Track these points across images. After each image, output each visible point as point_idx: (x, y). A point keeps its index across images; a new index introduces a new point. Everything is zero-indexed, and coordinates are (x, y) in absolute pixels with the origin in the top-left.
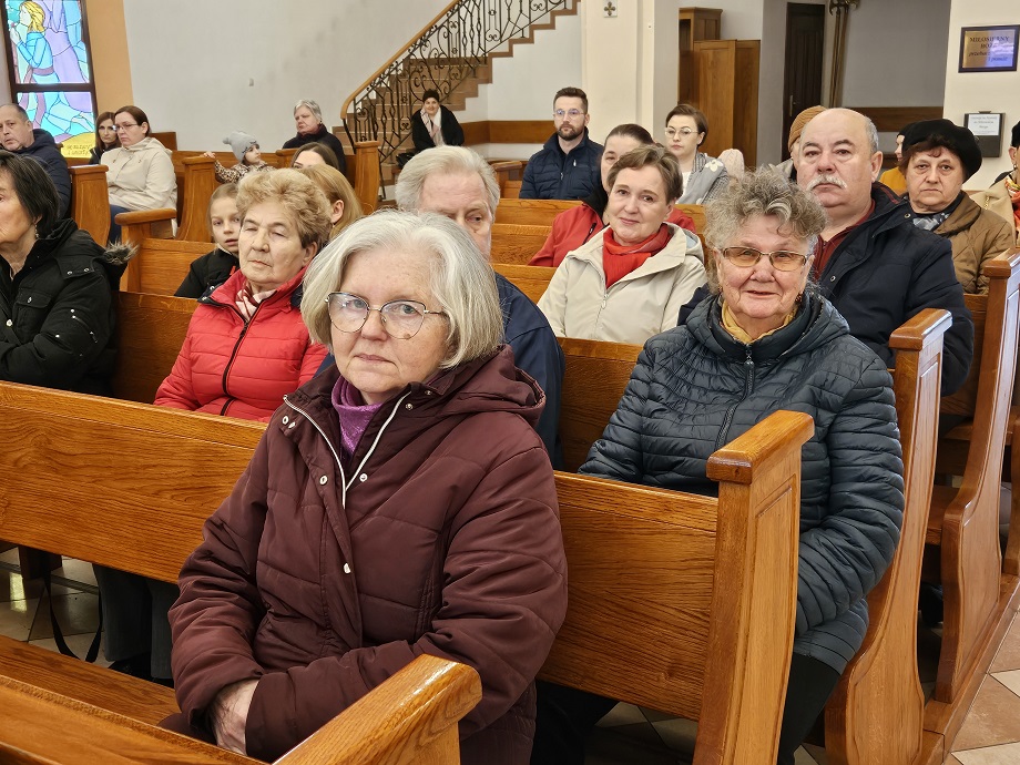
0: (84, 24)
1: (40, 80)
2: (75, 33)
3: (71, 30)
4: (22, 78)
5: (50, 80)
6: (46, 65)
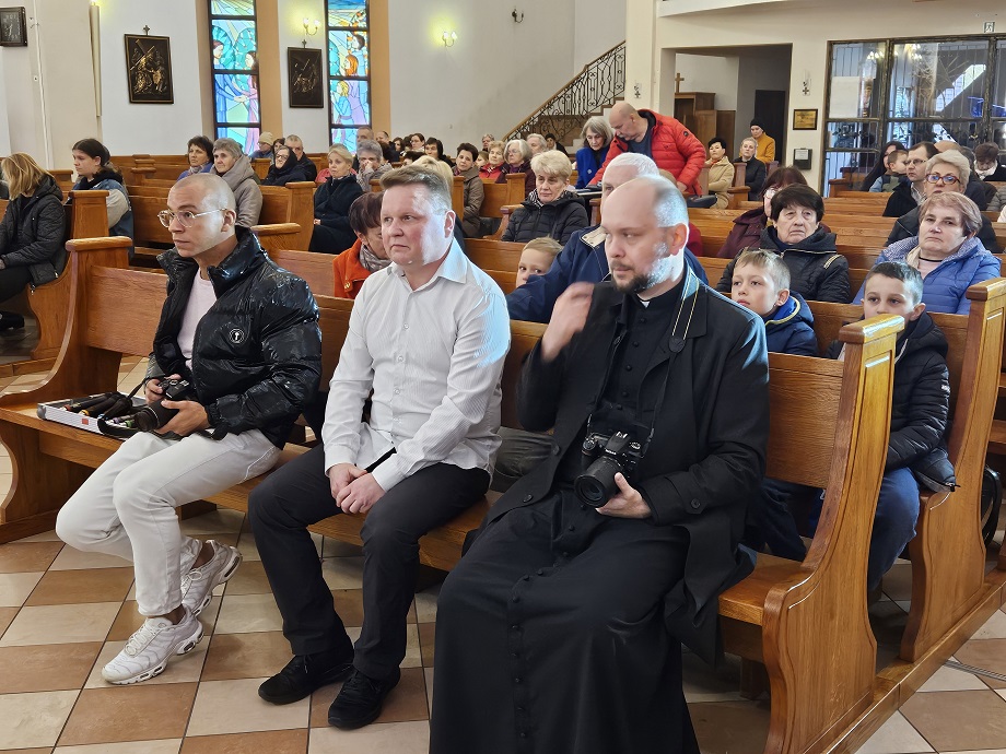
0: (369, 93)
1: (344, 122)
2: (364, 98)
3: (362, 96)
4: (335, 121)
5: (349, 122)
6: (348, 114)
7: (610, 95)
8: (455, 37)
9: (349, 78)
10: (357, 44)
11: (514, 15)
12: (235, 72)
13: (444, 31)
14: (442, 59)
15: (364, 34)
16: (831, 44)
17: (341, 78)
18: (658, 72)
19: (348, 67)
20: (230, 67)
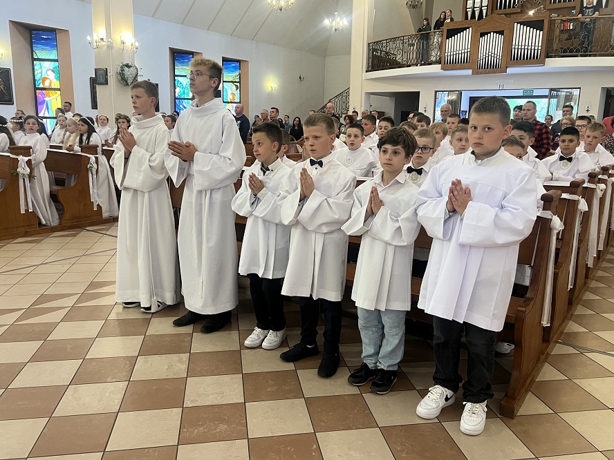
7: (340, 112)
8: (275, 86)
9: (231, 102)
10: (235, 89)
11: (300, 78)
12: (184, 99)
13: (271, 84)
14: (270, 94)
15: (238, 84)
16: (436, 92)
17: (228, 103)
18: (363, 102)
19: (231, 98)
20: (182, 97)
